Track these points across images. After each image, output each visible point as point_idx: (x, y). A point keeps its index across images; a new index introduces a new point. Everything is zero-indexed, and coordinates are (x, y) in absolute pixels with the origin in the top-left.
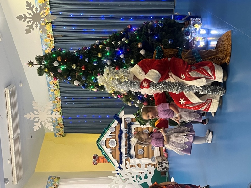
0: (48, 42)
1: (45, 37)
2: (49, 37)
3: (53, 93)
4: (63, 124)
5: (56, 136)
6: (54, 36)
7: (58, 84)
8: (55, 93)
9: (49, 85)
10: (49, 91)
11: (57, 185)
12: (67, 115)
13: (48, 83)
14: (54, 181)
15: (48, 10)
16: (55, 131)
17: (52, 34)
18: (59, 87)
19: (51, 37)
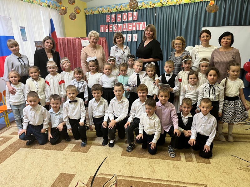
0: (149, 4)
1: (153, 2)
2: (153, 5)
3: (115, 7)
4: (93, 14)
5: (85, 9)
6: (153, 8)
7: (121, 10)
8: (115, 9)
9: (120, 5)
10: (116, 5)
11: (57, 9)
12: (100, 17)
13: (122, 4)
14: (59, 7)
15: (171, 4)
16: (88, 9)
17: (155, 7)
18: (119, 11)
19: (153, 6)
